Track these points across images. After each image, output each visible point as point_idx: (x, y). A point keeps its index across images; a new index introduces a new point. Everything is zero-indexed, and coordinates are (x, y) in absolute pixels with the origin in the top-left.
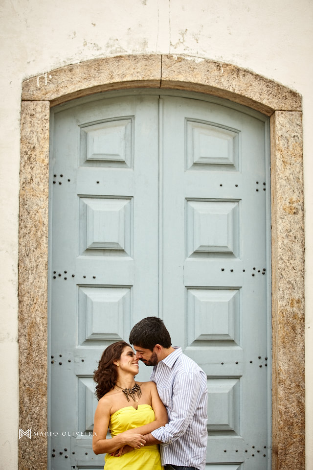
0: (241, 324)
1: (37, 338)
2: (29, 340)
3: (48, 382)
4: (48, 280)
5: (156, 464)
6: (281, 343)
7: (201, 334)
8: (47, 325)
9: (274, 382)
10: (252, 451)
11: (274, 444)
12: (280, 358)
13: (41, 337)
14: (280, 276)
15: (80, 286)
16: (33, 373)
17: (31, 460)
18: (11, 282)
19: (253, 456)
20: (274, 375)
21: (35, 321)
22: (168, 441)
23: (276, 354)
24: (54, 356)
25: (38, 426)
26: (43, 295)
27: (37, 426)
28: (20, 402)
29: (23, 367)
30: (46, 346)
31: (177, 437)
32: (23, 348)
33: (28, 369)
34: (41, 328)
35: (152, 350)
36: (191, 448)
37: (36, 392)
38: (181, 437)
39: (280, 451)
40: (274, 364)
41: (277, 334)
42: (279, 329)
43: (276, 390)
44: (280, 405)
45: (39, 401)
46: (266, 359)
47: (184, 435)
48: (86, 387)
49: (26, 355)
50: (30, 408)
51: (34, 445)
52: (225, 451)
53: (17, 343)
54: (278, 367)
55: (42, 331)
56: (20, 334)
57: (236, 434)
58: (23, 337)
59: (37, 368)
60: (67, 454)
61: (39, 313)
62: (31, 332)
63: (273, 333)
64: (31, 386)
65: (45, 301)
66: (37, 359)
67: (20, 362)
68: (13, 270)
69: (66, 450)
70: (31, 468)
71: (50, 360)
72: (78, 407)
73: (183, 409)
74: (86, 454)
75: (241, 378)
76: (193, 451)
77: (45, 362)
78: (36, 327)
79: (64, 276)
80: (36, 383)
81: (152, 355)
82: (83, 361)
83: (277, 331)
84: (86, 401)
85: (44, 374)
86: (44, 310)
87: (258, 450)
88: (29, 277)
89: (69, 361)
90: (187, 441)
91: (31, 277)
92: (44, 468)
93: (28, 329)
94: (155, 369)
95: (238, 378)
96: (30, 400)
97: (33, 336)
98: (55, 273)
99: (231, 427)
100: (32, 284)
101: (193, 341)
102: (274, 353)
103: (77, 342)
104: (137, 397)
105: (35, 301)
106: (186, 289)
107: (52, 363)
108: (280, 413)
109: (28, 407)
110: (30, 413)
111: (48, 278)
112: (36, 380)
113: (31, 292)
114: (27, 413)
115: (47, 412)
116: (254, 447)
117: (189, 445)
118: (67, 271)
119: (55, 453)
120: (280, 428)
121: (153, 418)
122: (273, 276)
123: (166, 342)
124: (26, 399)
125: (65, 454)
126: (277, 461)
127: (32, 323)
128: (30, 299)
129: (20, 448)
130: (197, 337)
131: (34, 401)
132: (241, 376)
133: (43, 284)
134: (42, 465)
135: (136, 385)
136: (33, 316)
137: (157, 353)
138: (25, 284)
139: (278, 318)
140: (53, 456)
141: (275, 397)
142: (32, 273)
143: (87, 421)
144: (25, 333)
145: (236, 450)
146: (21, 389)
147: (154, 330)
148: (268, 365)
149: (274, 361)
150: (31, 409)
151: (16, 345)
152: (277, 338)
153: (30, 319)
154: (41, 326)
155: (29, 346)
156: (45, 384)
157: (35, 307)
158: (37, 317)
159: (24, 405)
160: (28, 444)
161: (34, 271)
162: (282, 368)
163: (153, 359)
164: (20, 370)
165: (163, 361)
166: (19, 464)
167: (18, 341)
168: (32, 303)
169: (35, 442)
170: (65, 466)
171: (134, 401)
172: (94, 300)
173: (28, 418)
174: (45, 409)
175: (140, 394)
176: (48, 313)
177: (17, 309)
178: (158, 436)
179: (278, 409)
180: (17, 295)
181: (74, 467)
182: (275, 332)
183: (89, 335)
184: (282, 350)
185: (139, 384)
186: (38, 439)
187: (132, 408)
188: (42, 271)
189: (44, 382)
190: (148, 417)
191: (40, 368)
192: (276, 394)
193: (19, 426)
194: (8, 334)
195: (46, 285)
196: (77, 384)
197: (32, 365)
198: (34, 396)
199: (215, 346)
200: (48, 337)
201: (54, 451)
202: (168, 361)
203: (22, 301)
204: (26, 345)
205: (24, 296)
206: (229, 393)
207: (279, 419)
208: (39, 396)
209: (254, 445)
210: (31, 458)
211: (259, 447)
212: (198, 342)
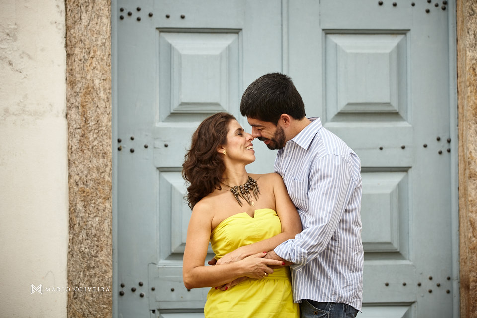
0: (409, 88)
1: (96, 111)
2: (84, 114)
3: (113, 179)
4: (111, 23)
5: (285, 300)
6: (471, 116)
7: (347, 103)
8: (111, 91)
9: (461, 177)
10: (428, 285)
11: (463, 273)
12: (471, 139)
13: (102, 109)
14: (470, 11)
15: (162, 30)
16: (90, 166)
17: (87, 300)
18: (55, 25)
19: (430, 291)
20: (462, 166)
21: (92, 85)
22: (301, 259)
23: (464, 133)
24: (121, 138)
25: (98, 246)
26: (104, 44)
27: (95, 248)
28: (69, 210)
29: (74, 157)
30: (110, 124)
31: (314, 253)
32: (75, 126)
33: (82, 159)
34: (102, 95)
35: (276, 123)
36: (340, 273)
37: (95, 194)
38: (321, 254)
39: (472, 284)
40: (460, 149)
41: (465, 103)
42: (469, 94)
43: (465, 189)
44: (472, 212)
45: (100, 208)
46: (449, 141)
47: (324, 252)
48: (172, 186)
49: (78, 137)
50: (85, 220)
51: (91, 277)
52: (387, 285)
53: (65, 119)
54: (468, 153)
55: (104, 100)
56: (69, 105)
57: (404, 259)
58: (74, 110)
59: (96, 157)
60: (144, 290)
61: (98, 72)
62: (86, 102)
63: (459, 102)
64: (86, 185)
65: (107, 53)
66: (96, 143)
67: (69, 148)
68: (58, 7)
69: (141, 285)
70: (87, 312)
71: (117, 145)
72: (160, 218)
73: (324, 210)
74: (173, 290)
75: (410, 171)
76: (344, 278)
77: (108, 148)
78: (95, 94)
79: (136, 15)
80: (94, 180)
81: (277, 131)
82: (166, 146)
83: (466, 96)
84: (171, 207)
85: (106, 166)
86: (107, 68)
87: (438, 282)
88: (83, 18)
89: (146, 147)
90: (333, 263)
91: (85, 17)
92: (107, 313)
93: (81, 97)
94: (280, 154)
95: (405, 170)
96: (85, 206)
97: (90, 108)
98: (122, 10)
99: (396, 246)
100: (86, 27)
101: (336, 113)
102: (460, 132)
103: (157, 117)
104: (253, 199)
105: (92, 54)
106: (324, 34)
107: (119, 149)
108: (471, 224)
109: (82, 217)
110: (85, 227)
111: (111, 19)
112: (95, 175)
113: (85, 40)
114: (81, 228)
115: (111, 225)
116: (431, 278)
117: (336, 269)
118: (140, 7)
119: (124, 290)
120: (472, 247)
121: (278, 229)
122: (459, 12)
123: (298, 111)
124: (80, 206)
125: (139, 290)
126: (469, 299)
127: (88, 88)
128: (84, 51)
129: (70, 282)
130: (341, 107)
131: (91, 209)
132: (410, 168)
133: (104, 28)
134: (104, 308)
135: (250, 179)
136: (89, 77)
137: (283, 128)
138: (76, 27)
139: (467, 76)
140: (121, 294)
141: (463, 199)
142: (87, 11)
143: (173, 238)
144: (77, 104)
145: (403, 282)
146: (71, 190)
147: (278, 93)
148: (452, 151)
149: (460, 144)
150: (88, 221)
151: (64, 122)
152: (465, 107)
153: (84, 81)
154: (102, 93)
155: (84, 123)
156: (108, 181)
157: (92, 63)
158: (95, 78)
159: (76, 214)
160: (82, 276)
161: (90, 8)
162: (473, 154)
163: (278, 137)
164: (69, 160)
165: (295, 139)
166: (69, 306)
167: (66, 115)
168: (87, 57)
169: (94, 272)
170: (140, 309)
171: (250, 203)
172: (184, 52)
173: (83, 235)
174: (109, 220)
175: (257, 193)
176: (112, 73)
177: (64, 67)
178: (285, 253)
179: (468, 219)
180: (63, 45)
181: (153, 311)
182: (463, 98)
183: (175, 107)
184: (473, 126)
185: (254, 178)
186: (98, 267)
187: (245, 216)
188: (102, 8)
189: (107, 178)
190: (271, 228)
191: (101, 157)
192: (465, 194)
193: (69, 247)
194: (50, 105)
195: (109, 29)
196: (158, 182)
197: (88, 153)
198: (91, 200)
199: (370, 121)
200: (113, 110)
201: (122, 286)
202: (301, 139)
203: (72, 55)
204: (79, 122)
205: (74, 46)
206: (391, 194)
207: (470, 235)
208: (99, 201)
209: (432, 276)
210: (87, 297)
211: (439, 278)
212: (343, 115)
